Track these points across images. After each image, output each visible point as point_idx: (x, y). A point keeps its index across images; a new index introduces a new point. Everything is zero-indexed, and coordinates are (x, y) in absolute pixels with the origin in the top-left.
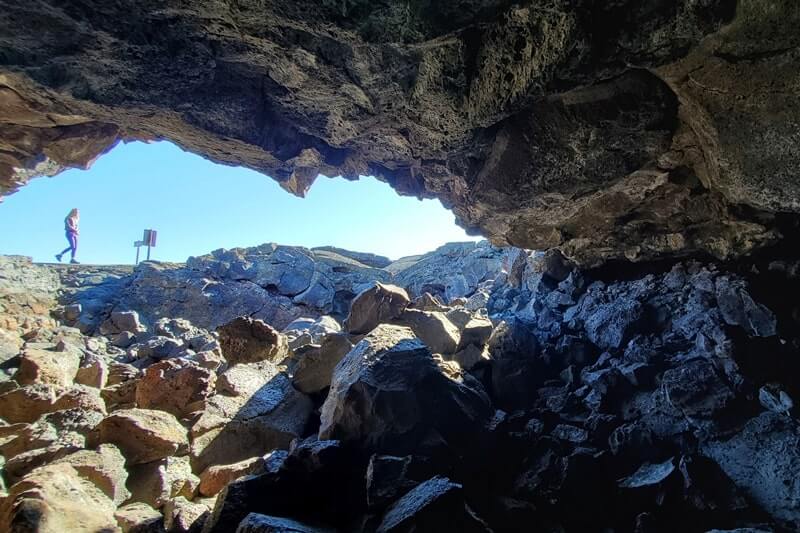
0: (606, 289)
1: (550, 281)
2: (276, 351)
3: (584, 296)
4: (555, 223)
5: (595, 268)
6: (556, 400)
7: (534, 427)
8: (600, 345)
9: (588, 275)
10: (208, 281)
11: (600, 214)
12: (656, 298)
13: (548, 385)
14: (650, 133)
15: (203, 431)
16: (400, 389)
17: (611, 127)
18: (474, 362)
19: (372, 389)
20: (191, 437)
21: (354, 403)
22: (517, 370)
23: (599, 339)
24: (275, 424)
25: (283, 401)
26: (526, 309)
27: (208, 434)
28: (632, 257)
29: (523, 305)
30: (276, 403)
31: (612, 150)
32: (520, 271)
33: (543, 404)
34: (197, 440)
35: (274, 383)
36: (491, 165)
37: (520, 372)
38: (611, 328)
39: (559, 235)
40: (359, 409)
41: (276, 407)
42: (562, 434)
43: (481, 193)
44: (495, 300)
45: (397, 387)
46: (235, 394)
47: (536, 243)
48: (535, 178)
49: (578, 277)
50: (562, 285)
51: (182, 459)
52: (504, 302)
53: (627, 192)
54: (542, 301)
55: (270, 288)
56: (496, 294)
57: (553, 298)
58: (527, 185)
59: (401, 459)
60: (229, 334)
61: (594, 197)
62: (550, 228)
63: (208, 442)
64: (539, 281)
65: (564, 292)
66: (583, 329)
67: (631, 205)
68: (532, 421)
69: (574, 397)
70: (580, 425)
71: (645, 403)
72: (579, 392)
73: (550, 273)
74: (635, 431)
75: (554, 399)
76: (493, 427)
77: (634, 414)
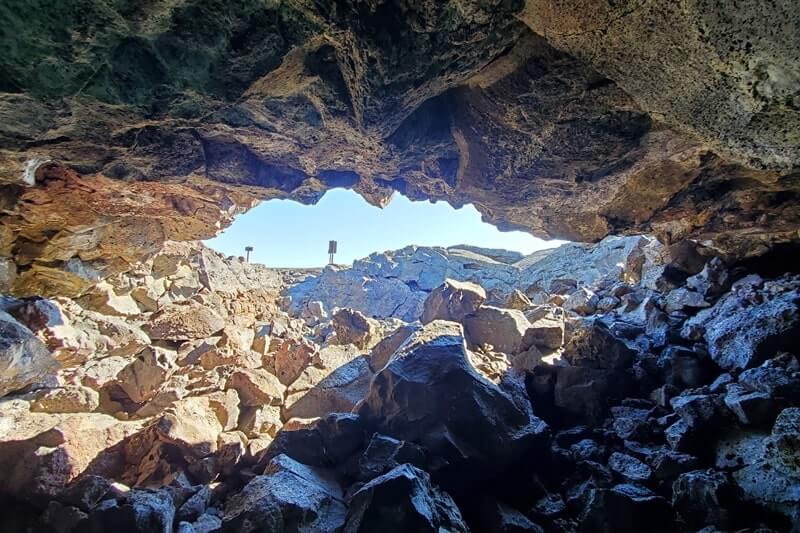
0: (761, 286)
1: (675, 276)
2: (369, 338)
3: (725, 296)
4: (595, 208)
5: (755, 257)
6: (624, 423)
7: (582, 449)
8: (721, 363)
9: (738, 267)
10: (366, 279)
11: (649, 191)
13: (627, 404)
14: (594, 91)
15: (294, 391)
16: (421, 381)
17: (537, 99)
18: (535, 366)
20: (286, 394)
21: (379, 387)
22: (588, 381)
23: (720, 356)
24: (348, 396)
25: (357, 379)
26: (637, 311)
27: (296, 394)
29: (634, 305)
30: (350, 379)
31: (562, 122)
32: (638, 266)
33: (610, 425)
34: (289, 397)
35: (352, 364)
37: (590, 384)
38: (739, 340)
41: (350, 382)
42: (616, 465)
44: (601, 298)
45: (419, 379)
46: (323, 368)
47: (580, 234)
49: (719, 270)
50: (692, 281)
51: (274, 408)
52: (610, 301)
53: (675, 158)
54: (660, 301)
55: (412, 284)
56: (603, 292)
57: (677, 298)
58: (500, 177)
59: (397, 442)
60: (338, 322)
63: (296, 400)
64: (659, 276)
65: (694, 290)
66: (703, 340)
67: (686, 175)
68: (584, 441)
69: (655, 424)
70: (642, 457)
71: (753, 449)
72: (662, 420)
73: (676, 265)
74: (697, 480)
75: (624, 421)
76: (518, 436)
77: (733, 463)
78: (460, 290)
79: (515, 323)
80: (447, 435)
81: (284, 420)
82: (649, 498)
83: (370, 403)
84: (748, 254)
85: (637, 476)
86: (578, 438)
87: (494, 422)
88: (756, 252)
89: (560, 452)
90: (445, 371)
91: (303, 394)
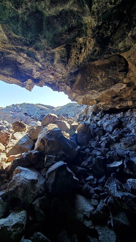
0: (109, 116)
1: (94, 114)
2: (25, 129)
3: (103, 118)
4: (95, 98)
5: (107, 110)
8: (107, 131)
9: (105, 112)
10: (11, 112)
11: (107, 96)
12: (123, 119)
13: (92, 140)
14: (120, 73)
15: (9, 147)
17: (109, 71)
18: (73, 134)
19: (47, 139)
20: (6, 149)
21: (42, 143)
23: (106, 129)
24: (25, 147)
25: (27, 141)
28: (117, 107)
29: (87, 120)
30: (25, 142)
31: (109, 78)
32: (86, 111)
33: (90, 145)
34: (7, 149)
35: (25, 137)
36: (77, 83)
37: (85, 137)
38: (110, 126)
39: (96, 102)
40: (44, 144)
41: (25, 143)
43: (74, 90)
44: (80, 118)
45: (53, 139)
46: (16, 139)
47: (89, 103)
48: (88, 86)
49: (102, 113)
50: (98, 115)
51: (4, 153)
52: (82, 119)
53: (115, 90)
54: (92, 119)
56: (80, 117)
57: (95, 118)
58: (86, 88)
59: (53, 156)
61: (105, 91)
62: (94, 100)
63: (10, 150)
64: (91, 113)
65: (98, 116)
66: (102, 126)
67: (116, 93)
68: (87, 149)
69: (98, 144)
70: (99, 151)
71: (117, 146)
72: (100, 142)
73: (94, 111)
74: (113, 153)
75: (93, 144)
76: (76, 150)
77: (114, 149)
78: (53, 116)
79: (66, 124)
80: (63, 152)
81: (7, 157)
82: (104, 158)
83: (40, 148)
84: (106, 110)
85: (99, 154)
86: (85, 148)
87: (71, 148)
88: (108, 109)
89: (82, 152)
90: (59, 137)
91: (11, 148)
